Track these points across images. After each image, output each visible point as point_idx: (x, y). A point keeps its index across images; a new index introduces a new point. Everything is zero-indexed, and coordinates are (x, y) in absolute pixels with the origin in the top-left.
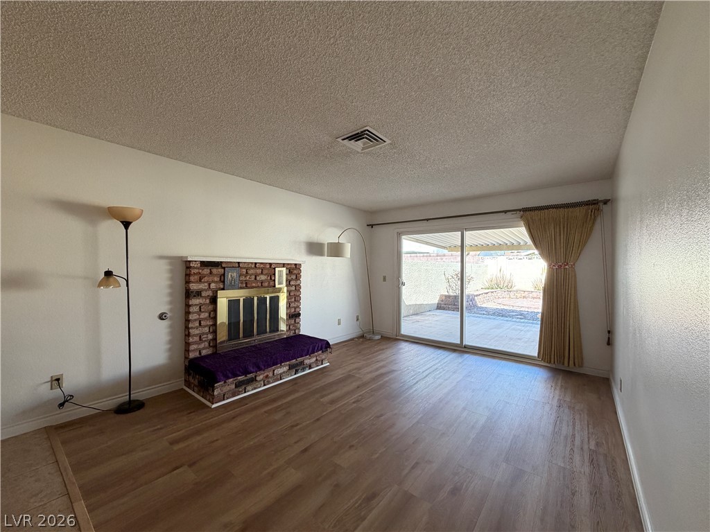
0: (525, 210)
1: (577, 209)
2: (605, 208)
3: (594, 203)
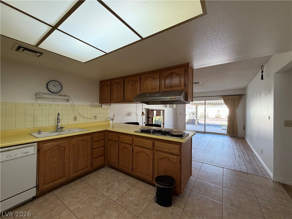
0: (223, 96)
1: (237, 96)
2: (243, 96)
3: (241, 95)
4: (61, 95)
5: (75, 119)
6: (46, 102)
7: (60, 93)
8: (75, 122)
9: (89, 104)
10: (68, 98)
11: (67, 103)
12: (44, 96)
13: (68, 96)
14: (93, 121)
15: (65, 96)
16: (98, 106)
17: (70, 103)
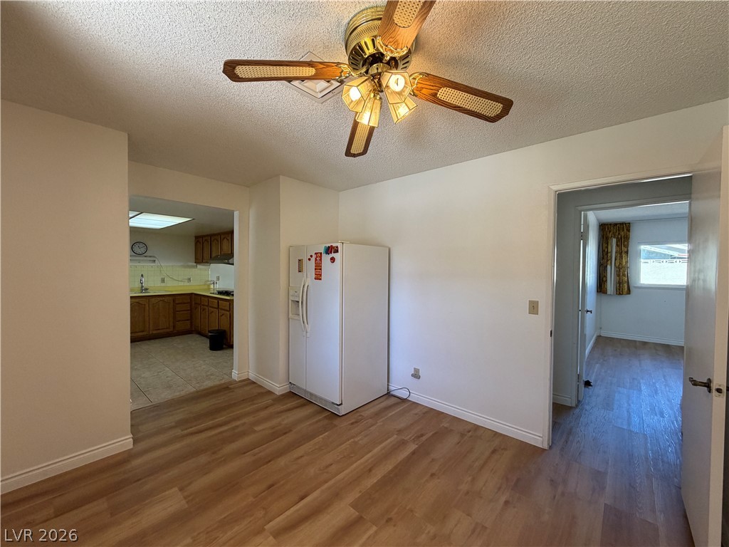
4: (146, 257)
5: (163, 281)
7: (145, 255)
8: (163, 284)
9: (182, 264)
10: (154, 259)
11: (154, 264)
13: (154, 257)
15: (150, 257)
16: (193, 267)
17: (157, 264)
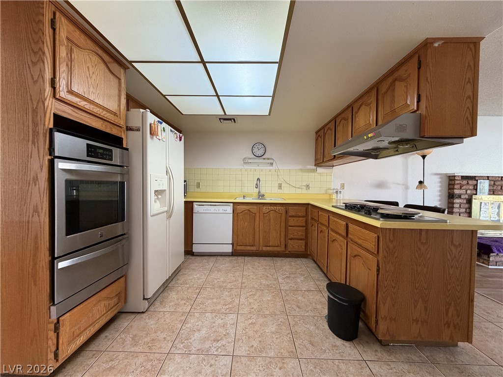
4: (264, 159)
5: (280, 187)
6: (251, 168)
8: (280, 191)
10: (272, 161)
11: (271, 168)
12: (250, 161)
13: (271, 159)
14: (305, 191)
15: (268, 159)
17: (274, 167)
